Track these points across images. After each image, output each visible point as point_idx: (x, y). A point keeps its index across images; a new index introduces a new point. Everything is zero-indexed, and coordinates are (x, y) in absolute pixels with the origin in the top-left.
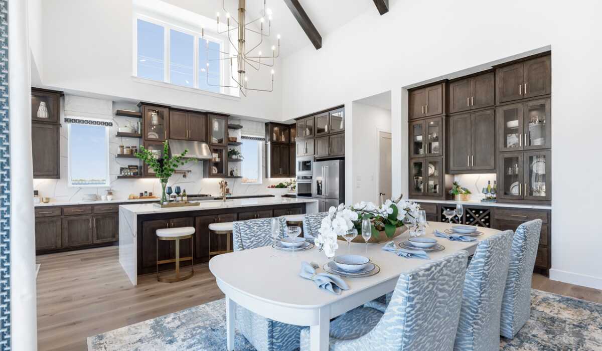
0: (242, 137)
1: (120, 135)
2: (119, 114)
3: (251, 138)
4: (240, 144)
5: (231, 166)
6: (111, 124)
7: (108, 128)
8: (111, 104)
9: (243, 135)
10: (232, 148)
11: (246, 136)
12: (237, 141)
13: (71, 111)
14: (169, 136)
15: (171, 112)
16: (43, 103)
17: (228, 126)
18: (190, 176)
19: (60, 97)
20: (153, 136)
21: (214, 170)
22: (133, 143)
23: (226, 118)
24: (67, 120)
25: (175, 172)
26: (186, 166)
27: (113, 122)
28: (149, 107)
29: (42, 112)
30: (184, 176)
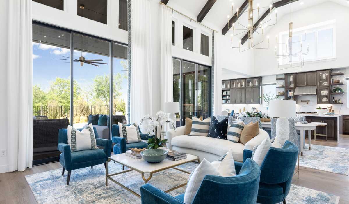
0: (347, 79)
1: (277, 87)
2: (277, 79)
4: (342, 84)
5: (337, 98)
6: (275, 84)
7: (275, 85)
8: (276, 76)
10: (337, 86)
12: (340, 82)
13: (264, 82)
14: (296, 86)
15: (298, 75)
16: (257, 81)
17: (332, 75)
18: (310, 103)
19: (260, 79)
20: (292, 86)
21: (325, 100)
22: (283, 90)
23: (328, 71)
24: (263, 85)
25: (301, 101)
26: (307, 98)
27: (277, 83)
28: (287, 75)
29: (256, 84)
30: (307, 103)
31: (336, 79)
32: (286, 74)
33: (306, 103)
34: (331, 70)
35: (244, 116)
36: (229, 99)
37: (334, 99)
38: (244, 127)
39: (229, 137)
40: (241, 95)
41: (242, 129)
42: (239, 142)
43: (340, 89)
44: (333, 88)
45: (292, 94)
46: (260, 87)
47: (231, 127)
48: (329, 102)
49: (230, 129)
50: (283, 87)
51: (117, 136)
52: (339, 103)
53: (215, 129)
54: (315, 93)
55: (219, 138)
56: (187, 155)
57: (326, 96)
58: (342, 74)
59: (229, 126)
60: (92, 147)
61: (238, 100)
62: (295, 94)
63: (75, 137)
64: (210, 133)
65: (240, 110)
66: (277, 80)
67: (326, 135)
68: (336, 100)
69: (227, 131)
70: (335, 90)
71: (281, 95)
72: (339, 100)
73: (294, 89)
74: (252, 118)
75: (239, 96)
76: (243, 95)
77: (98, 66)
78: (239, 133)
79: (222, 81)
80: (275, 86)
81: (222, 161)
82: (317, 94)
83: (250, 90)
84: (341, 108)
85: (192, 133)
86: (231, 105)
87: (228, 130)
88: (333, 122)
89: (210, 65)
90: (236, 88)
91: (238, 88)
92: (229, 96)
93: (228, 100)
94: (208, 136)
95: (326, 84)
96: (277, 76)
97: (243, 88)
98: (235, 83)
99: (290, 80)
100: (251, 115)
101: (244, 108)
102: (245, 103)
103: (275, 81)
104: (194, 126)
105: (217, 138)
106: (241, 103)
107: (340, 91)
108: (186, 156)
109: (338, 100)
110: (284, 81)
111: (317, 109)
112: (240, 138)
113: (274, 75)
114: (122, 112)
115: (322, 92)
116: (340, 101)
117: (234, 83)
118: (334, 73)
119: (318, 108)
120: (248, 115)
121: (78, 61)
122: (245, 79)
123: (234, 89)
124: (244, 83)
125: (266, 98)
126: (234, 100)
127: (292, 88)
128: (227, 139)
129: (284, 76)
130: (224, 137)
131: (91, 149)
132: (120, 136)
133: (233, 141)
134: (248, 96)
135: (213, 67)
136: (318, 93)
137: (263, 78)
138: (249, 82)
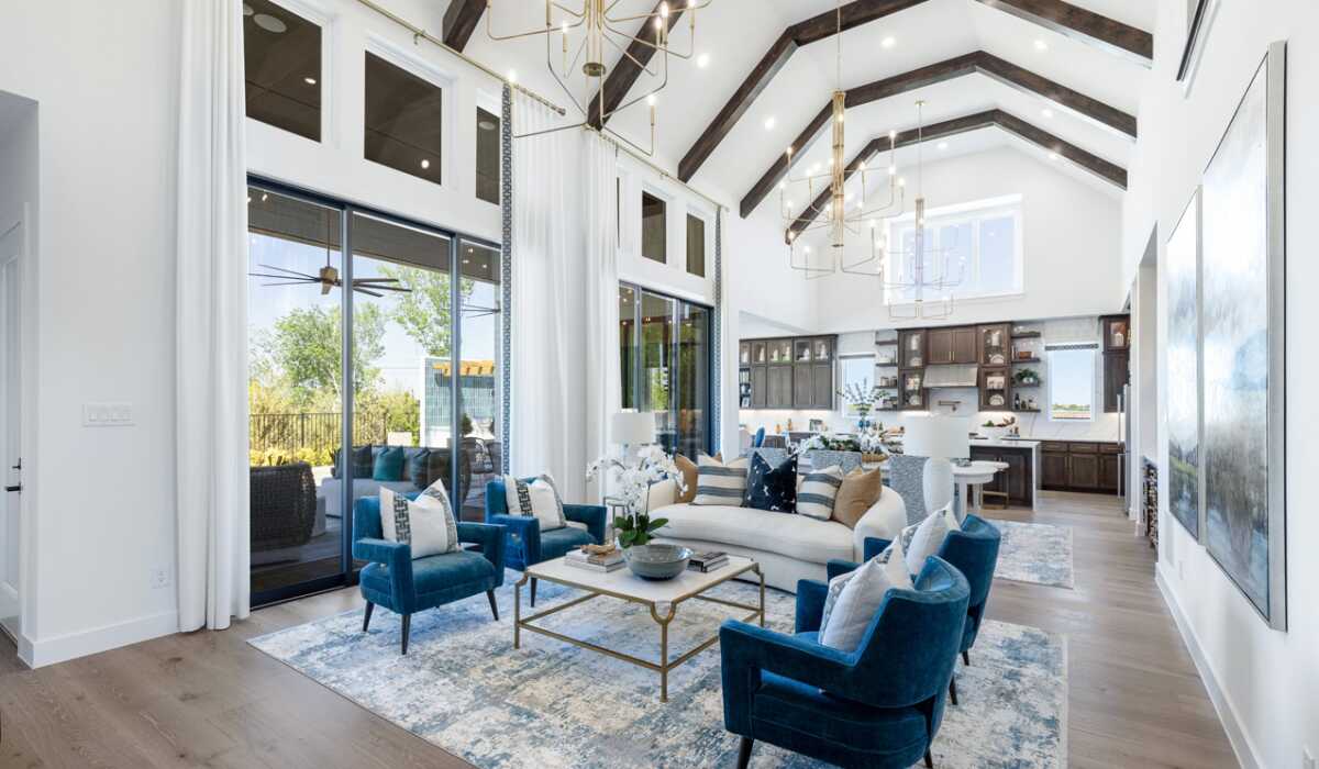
0: (1048, 348)
1: (878, 365)
2: (879, 343)
3: (1065, 348)
4: (1037, 360)
5: (1025, 395)
6: (873, 356)
7: (872, 359)
8: (874, 334)
9: (1049, 345)
10: (1025, 367)
11: (1056, 345)
12: (1033, 356)
13: (843, 348)
14: (926, 362)
15: (931, 333)
16: (823, 346)
17: (1013, 338)
18: (962, 409)
19: (832, 340)
20: (916, 362)
21: (997, 400)
22: (893, 373)
23: (1006, 326)
24: (841, 357)
25: (940, 403)
26: (955, 396)
27: (877, 353)
28: (904, 333)
29: (823, 355)
30: (954, 409)
31: (1023, 346)
32: (900, 331)
33: (951, 408)
34: (1012, 324)
35: (813, 448)
36: (748, 396)
37: (1017, 398)
38: (841, 482)
39: (801, 506)
40: (779, 384)
41: (839, 487)
42: (832, 519)
43: (1032, 374)
44: (1016, 372)
45: (916, 383)
46: (834, 362)
47: (804, 480)
48: (1007, 407)
49: (804, 487)
50: (892, 364)
51: (501, 512)
52: (1031, 410)
53: (766, 488)
54: (974, 384)
55: (775, 510)
56: (728, 556)
57: (1000, 392)
58: (1036, 335)
59: (800, 478)
60: (450, 546)
61: (773, 396)
62: (926, 384)
63: (408, 520)
64: (749, 498)
65: (778, 426)
66: (878, 346)
67: (1005, 494)
68: (1024, 402)
69: (794, 491)
70: (1021, 376)
71: (887, 387)
72: (1030, 401)
73: (920, 371)
74: (842, 456)
75: (774, 386)
76: (787, 386)
77: (380, 296)
78: (832, 497)
79: (741, 341)
80: (872, 361)
81: (885, 562)
82: (978, 385)
83: (806, 370)
84: (1033, 423)
85: (698, 499)
86: (751, 412)
87: (797, 488)
88: (1022, 457)
89: (711, 302)
90: (767, 365)
91: (774, 364)
92: (748, 386)
93: (744, 399)
94: (744, 505)
95: (998, 359)
96: (877, 333)
97: (785, 364)
98: (763, 350)
99: (910, 346)
100: (831, 444)
101: (790, 420)
102: (792, 406)
103: (874, 350)
104: (703, 480)
105: (769, 509)
106: (781, 406)
107: (1031, 380)
108: (726, 559)
109: (1026, 400)
110: (895, 347)
111: (984, 426)
112: (833, 508)
113: (872, 331)
114: (410, 434)
115: (990, 379)
116: (1034, 405)
117: (759, 352)
118: (1020, 329)
119: (986, 422)
120: (823, 446)
121: (317, 280)
122: (793, 339)
123: (760, 365)
124: (788, 349)
125: (853, 397)
126: (760, 398)
127: (916, 368)
128: (796, 512)
129: (895, 336)
130: (789, 508)
131: (447, 553)
132: (511, 511)
133: (818, 518)
134: (800, 387)
135: (719, 307)
136: (981, 383)
137: (840, 339)
138: (802, 347)
